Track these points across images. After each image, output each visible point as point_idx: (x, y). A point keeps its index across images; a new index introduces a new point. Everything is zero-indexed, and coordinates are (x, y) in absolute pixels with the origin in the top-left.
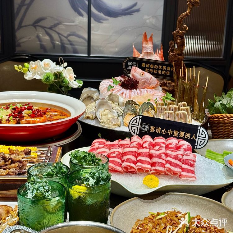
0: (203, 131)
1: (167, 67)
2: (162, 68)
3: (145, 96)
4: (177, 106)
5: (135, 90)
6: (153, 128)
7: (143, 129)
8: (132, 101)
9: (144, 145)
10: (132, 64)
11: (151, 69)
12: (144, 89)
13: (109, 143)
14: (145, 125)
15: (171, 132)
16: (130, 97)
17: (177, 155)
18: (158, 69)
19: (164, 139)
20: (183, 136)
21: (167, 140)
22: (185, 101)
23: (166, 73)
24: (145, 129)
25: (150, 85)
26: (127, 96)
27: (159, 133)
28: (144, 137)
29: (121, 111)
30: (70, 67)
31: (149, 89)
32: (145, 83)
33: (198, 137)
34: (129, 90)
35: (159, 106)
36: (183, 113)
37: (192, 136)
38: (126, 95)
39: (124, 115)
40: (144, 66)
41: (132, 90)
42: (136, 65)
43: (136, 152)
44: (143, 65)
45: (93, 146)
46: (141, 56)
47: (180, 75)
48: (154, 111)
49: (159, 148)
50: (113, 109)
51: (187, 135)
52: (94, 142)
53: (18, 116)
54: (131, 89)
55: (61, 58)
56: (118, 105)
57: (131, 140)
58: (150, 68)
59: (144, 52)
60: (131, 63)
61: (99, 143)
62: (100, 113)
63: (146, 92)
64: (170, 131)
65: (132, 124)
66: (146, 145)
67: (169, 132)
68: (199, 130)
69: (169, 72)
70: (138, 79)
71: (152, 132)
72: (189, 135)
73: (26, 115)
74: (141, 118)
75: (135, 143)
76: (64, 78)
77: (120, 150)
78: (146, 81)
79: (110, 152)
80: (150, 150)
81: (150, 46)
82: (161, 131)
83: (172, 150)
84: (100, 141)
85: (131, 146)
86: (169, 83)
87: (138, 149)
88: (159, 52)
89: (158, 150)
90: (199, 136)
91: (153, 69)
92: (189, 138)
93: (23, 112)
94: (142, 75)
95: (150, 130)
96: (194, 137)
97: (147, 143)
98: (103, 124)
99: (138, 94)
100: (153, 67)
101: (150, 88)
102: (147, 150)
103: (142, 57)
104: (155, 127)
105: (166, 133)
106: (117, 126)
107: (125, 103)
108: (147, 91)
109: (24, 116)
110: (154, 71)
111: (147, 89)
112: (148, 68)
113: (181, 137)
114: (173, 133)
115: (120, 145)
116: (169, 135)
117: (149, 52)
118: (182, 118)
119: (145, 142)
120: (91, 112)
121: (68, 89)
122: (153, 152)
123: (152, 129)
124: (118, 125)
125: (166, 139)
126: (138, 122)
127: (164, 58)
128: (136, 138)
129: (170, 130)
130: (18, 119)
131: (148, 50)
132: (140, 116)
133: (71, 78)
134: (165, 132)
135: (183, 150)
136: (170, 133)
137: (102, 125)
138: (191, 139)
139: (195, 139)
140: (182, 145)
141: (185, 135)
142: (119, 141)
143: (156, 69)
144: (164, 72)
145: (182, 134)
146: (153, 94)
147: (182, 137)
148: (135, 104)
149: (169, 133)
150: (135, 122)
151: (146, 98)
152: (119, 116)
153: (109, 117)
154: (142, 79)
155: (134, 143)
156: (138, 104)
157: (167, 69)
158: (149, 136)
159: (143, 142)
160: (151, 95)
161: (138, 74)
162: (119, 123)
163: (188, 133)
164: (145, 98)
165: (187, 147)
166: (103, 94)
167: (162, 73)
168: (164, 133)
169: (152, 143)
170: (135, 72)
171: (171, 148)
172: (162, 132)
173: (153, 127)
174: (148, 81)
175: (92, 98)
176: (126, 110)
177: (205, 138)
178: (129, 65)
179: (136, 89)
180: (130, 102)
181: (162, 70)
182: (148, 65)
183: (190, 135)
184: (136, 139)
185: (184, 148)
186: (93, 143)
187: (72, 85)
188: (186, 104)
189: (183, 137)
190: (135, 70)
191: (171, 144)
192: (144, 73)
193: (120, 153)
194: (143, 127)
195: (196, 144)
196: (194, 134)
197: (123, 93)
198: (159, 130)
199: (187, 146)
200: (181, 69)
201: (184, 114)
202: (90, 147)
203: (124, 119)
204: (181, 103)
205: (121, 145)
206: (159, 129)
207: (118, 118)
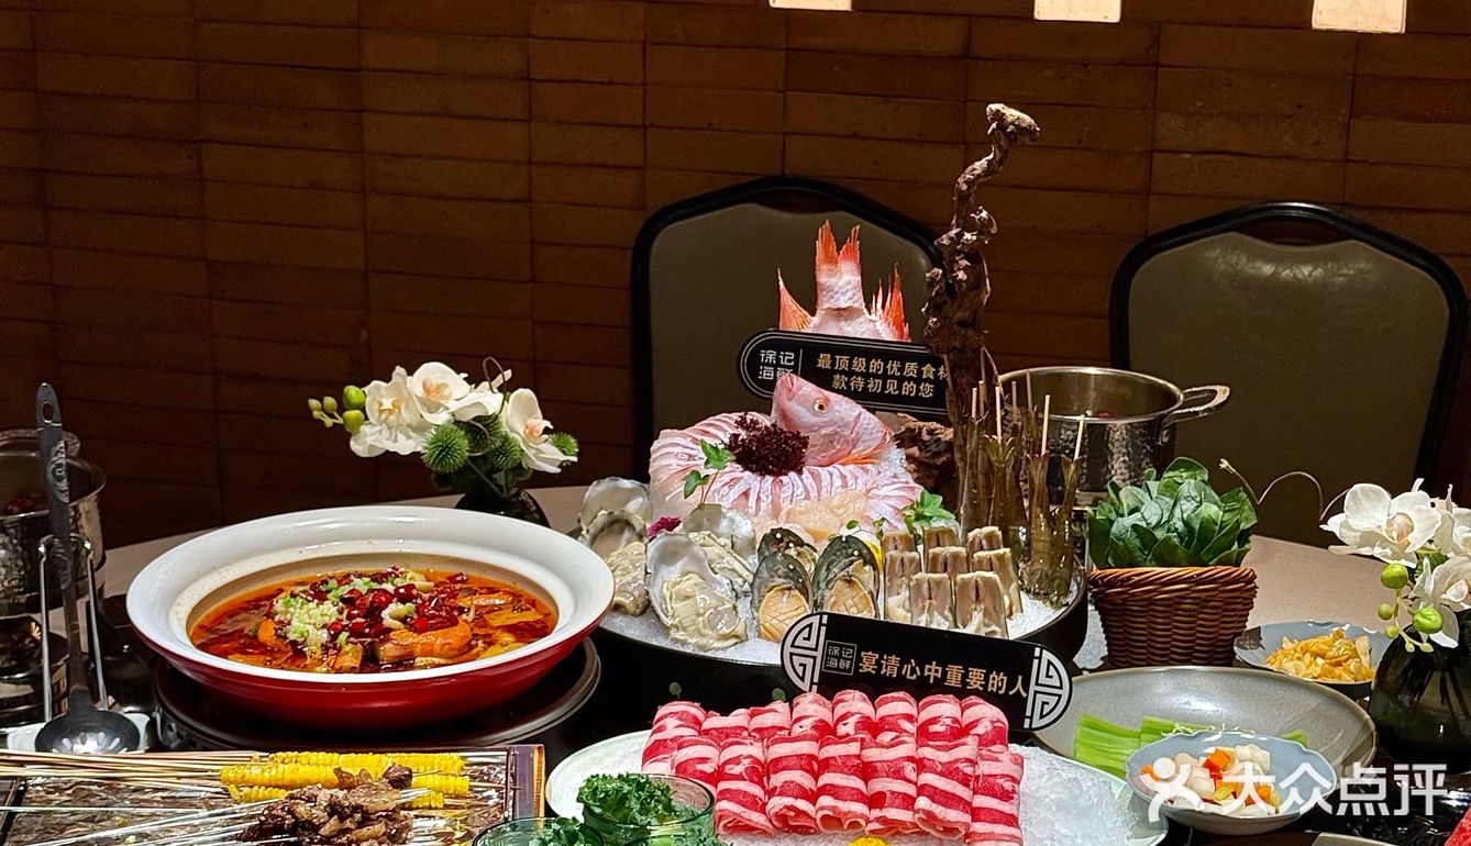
0: (1050, 663)
1: (921, 364)
2: (901, 370)
3: (836, 502)
4: (962, 550)
5: (792, 474)
6: (869, 660)
7: (833, 663)
8: (787, 533)
9: (842, 730)
10: (778, 360)
11: (858, 374)
12: (830, 468)
13: (716, 721)
14: (841, 646)
15: (936, 671)
16: (776, 512)
17: (957, 761)
18: (885, 377)
19: (912, 700)
20: (979, 683)
21: (924, 707)
22: (993, 525)
23: (918, 390)
24: (842, 664)
25: (854, 446)
26: (763, 504)
27: (894, 676)
28: (837, 697)
29: (745, 573)
30: (525, 387)
31: (851, 467)
32: (832, 442)
33: (1033, 687)
34: (769, 479)
35: (892, 552)
36: (983, 578)
37: (1011, 685)
38: (759, 499)
39: (759, 592)
40: (828, 367)
41: (784, 479)
42: (792, 363)
43: (812, 757)
44: (824, 361)
45: (660, 729)
46: (814, 325)
47: (974, 415)
48: (874, 569)
49: (897, 737)
50: (712, 569)
51: (994, 679)
52: (662, 711)
53: (367, 630)
54: (776, 474)
55: (489, 360)
56: (733, 547)
57: (792, 709)
58: (850, 373)
59: (826, 306)
60: (771, 356)
61: (680, 719)
62: (665, 590)
63: (838, 482)
64: (934, 667)
65: (793, 646)
66: (846, 728)
67: (930, 670)
68: (1036, 662)
69: (929, 386)
70: (804, 427)
71: (869, 672)
72: (1002, 680)
73: (397, 624)
74: (825, 621)
75: (807, 723)
76: (506, 438)
77: (755, 750)
78: (836, 433)
79: (722, 760)
80: (862, 748)
81: (849, 283)
82: (900, 669)
83: (938, 743)
84: (683, 712)
85: (793, 735)
86: (931, 432)
87: (821, 747)
88: (888, 303)
89: (893, 746)
90: (1037, 684)
91: (866, 376)
92: (1001, 692)
93: (385, 614)
94: (821, 407)
95: (861, 668)
96: (1019, 685)
97: (852, 721)
98: (680, 635)
99: (807, 497)
100: (863, 369)
101: (855, 462)
102: (854, 748)
103: (818, 326)
104: (877, 656)
105: (919, 673)
106: (733, 641)
107: (759, 537)
108: (843, 477)
109: (389, 630)
110: (867, 384)
111: (843, 464)
112: (842, 372)
113: (975, 686)
114: (945, 673)
115: (754, 730)
116: (931, 681)
117: (844, 305)
118: (981, 597)
119: (844, 717)
120: (629, 583)
121: (520, 475)
122: (873, 754)
123: (868, 663)
124: (737, 637)
125: (918, 700)
126: (818, 637)
127: (906, 330)
128: (812, 702)
129: (934, 663)
130: (369, 640)
131: (842, 298)
132: (822, 614)
133: (531, 433)
134: (913, 671)
135: (977, 743)
136: (933, 674)
137: (676, 641)
138: (1011, 693)
139: (1024, 695)
140: (974, 724)
141: (986, 679)
142: (752, 716)
143: (876, 376)
144: (908, 388)
145: (976, 677)
146: (868, 491)
147: (977, 689)
148: (799, 543)
149: (929, 676)
150: (804, 639)
151: (842, 510)
152: (737, 597)
153: (702, 605)
154: (821, 427)
155: (804, 722)
156: (809, 545)
157: (920, 372)
158: (858, 694)
159: (835, 718)
160: (859, 497)
161: (800, 404)
162: (740, 629)
163: (998, 674)
164: (836, 510)
165: (990, 728)
166: (668, 498)
167: (901, 392)
168: (911, 675)
169: (869, 718)
170: (790, 400)
171: (936, 736)
172: (903, 672)
173: (870, 653)
174: (847, 433)
175: (628, 524)
176: (765, 574)
177: (1061, 688)
178: (764, 364)
179: (800, 472)
180: (778, 536)
181: (901, 380)
182: (843, 362)
183: (1005, 678)
184: (812, 706)
185: (978, 735)
186: (657, 717)
187: (537, 462)
188: (1000, 533)
189: (981, 689)
190: (790, 391)
191: (934, 720)
192: (827, 399)
193: (756, 761)
194: (834, 657)
195: (1028, 713)
196: (1020, 677)
197: (746, 494)
198: (891, 665)
199: (992, 722)
200: (975, 389)
201: (989, 583)
202: (649, 732)
203: (757, 610)
204: (977, 530)
205: (759, 730)
206: (894, 659)
207: (735, 608)
